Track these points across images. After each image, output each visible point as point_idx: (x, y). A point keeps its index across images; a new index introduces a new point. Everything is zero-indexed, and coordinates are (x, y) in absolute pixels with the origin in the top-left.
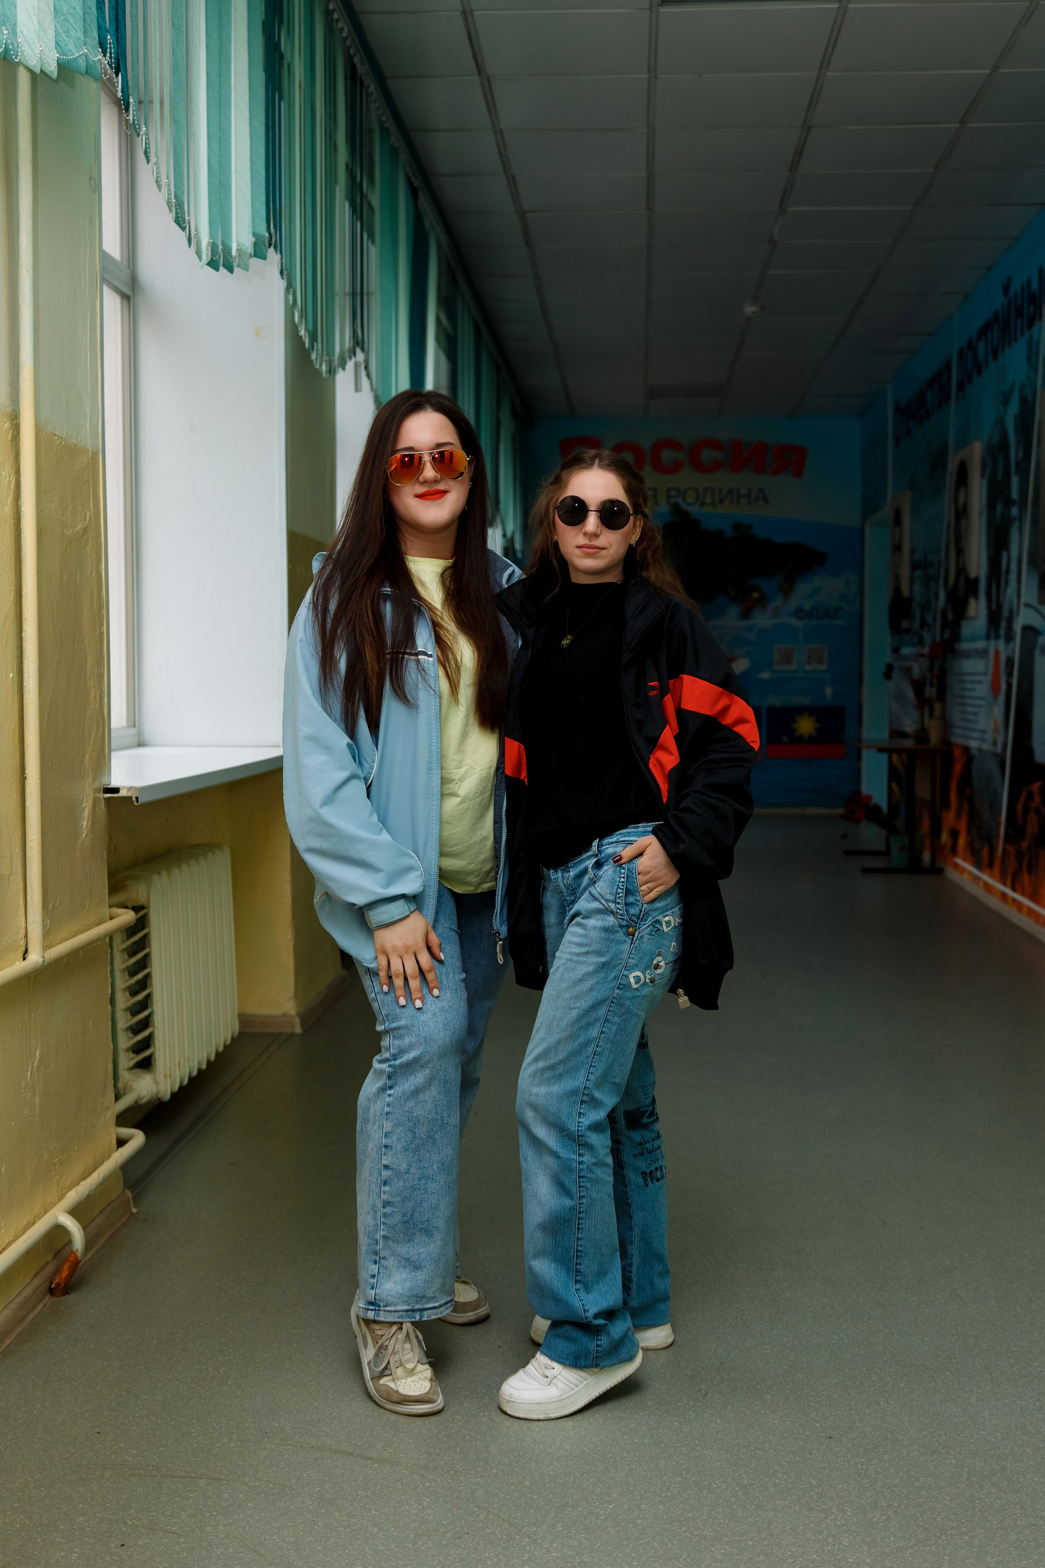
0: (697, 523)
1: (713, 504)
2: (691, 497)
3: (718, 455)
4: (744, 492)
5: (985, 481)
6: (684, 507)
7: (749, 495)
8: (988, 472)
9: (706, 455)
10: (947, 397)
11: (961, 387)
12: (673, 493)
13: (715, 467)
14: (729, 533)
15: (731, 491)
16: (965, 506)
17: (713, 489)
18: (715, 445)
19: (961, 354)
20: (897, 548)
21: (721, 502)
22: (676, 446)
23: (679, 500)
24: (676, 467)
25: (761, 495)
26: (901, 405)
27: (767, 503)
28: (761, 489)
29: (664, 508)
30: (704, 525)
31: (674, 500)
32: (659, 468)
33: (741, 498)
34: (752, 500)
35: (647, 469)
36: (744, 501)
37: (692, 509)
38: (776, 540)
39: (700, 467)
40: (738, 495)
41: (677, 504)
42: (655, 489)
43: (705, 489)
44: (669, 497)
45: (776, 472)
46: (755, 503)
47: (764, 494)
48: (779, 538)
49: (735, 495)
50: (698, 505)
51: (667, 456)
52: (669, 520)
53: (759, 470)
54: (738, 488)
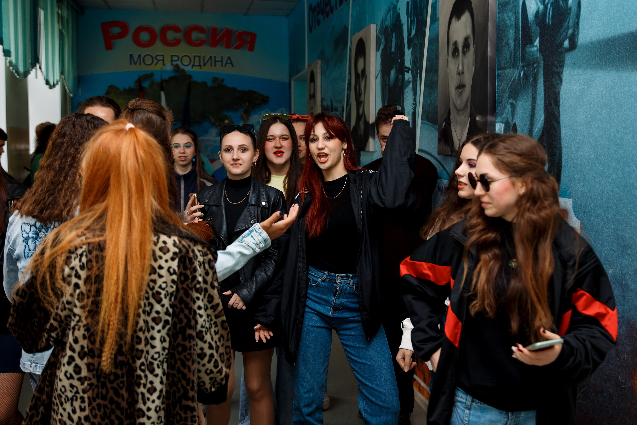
0: (190, 77)
1: (200, 65)
2: (186, 61)
3: (202, 36)
4: (219, 59)
6: (182, 67)
7: (222, 61)
9: (195, 35)
12: (175, 58)
13: (201, 43)
14: (210, 84)
15: (211, 57)
16: (364, 71)
17: (199, 57)
18: (201, 30)
20: (313, 96)
21: (204, 65)
22: (176, 29)
23: (179, 63)
24: (177, 42)
25: (229, 62)
26: (313, 6)
27: (233, 66)
28: (229, 57)
29: (169, 67)
30: (194, 79)
31: (175, 63)
32: (165, 42)
33: (217, 63)
34: (224, 64)
35: (158, 43)
36: (219, 64)
37: (186, 69)
38: (239, 89)
39: (191, 43)
40: (215, 61)
41: (177, 66)
42: (163, 56)
43: (195, 56)
44: (172, 61)
45: (238, 47)
46: (225, 66)
47: (231, 60)
48: (241, 87)
49: (213, 61)
50: (190, 66)
51: (171, 35)
52: (173, 75)
53: (228, 46)
54: (215, 57)
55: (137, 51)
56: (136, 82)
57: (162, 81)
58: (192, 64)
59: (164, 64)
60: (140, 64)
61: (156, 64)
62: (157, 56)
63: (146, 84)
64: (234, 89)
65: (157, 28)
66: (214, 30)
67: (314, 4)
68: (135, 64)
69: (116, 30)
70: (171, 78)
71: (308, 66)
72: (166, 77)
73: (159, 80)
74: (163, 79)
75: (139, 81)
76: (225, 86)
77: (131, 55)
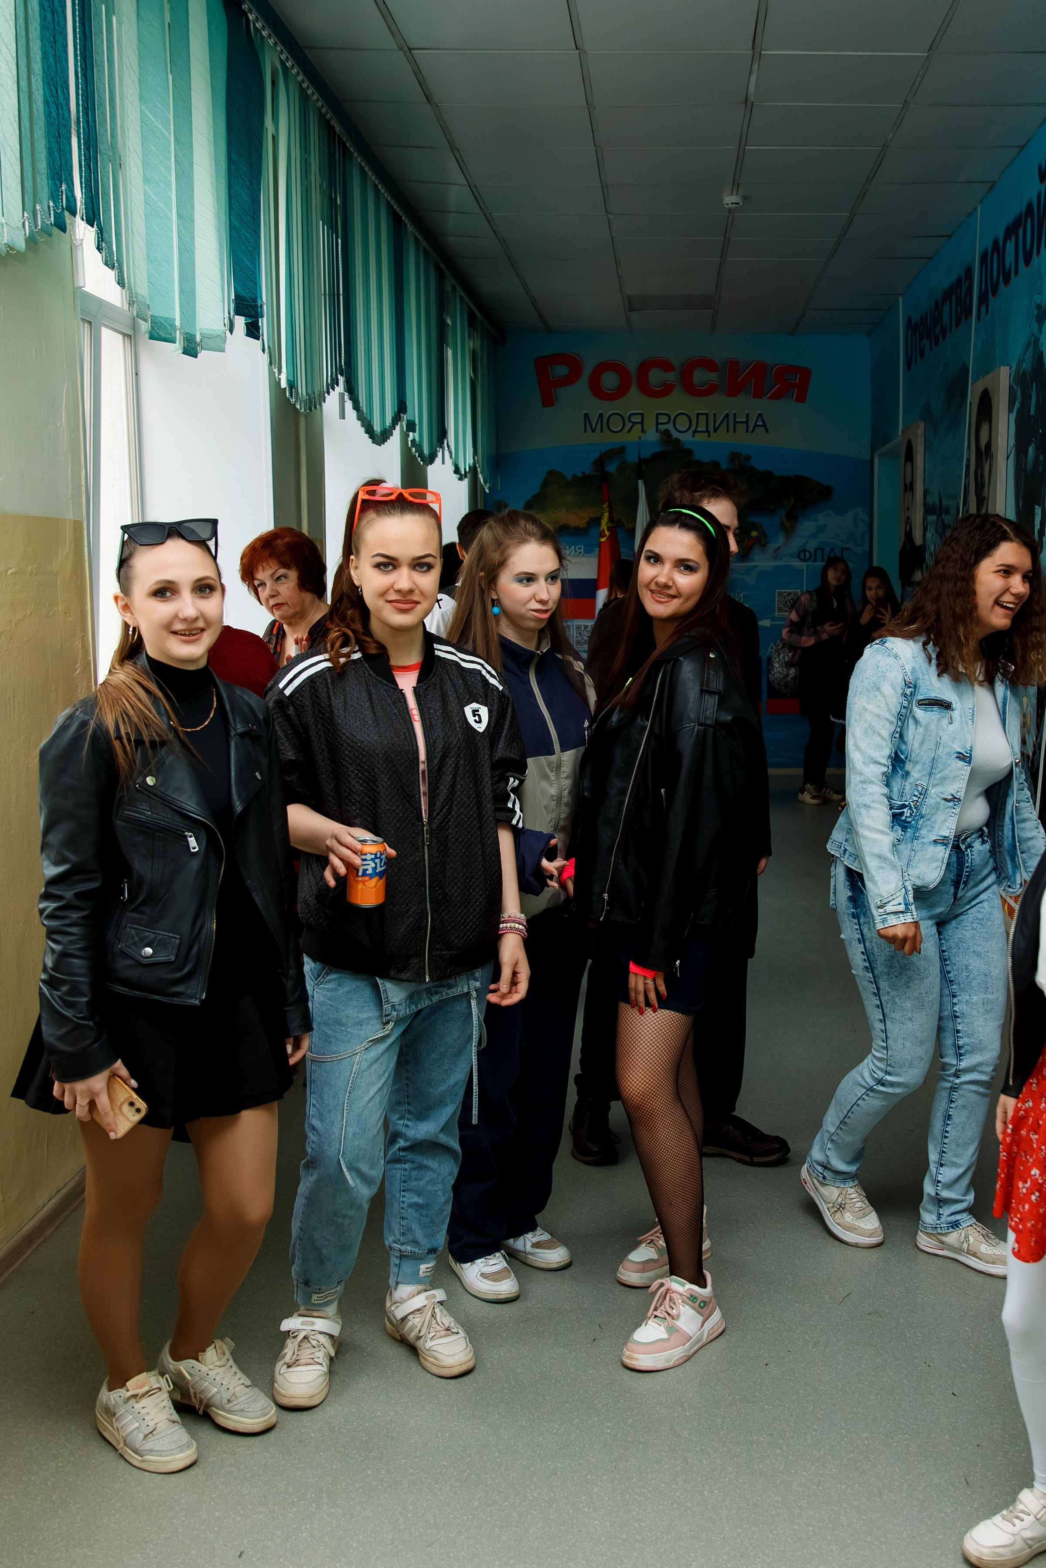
0: (690, 452)
1: (707, 431)
2: (682, 424)
3: (713, 377)
4: (741, 419)
5: (1013, 416)
6: (675, 434)
7: (747, 422)
8: (1017, 405)
9: (700, 376)
10: (969, 312)
11: (983, 299)
12: (663, 419)
13: (710, 390)
14: (724, 465)
15: (727, 416)
16: (988, 445)
17: (707, 415)
18: (709, 365)
19: (984, 258)
20: (909, 487)
21: (715, 430)
22: (666, 366)
23: (670, 427)
24: (666, 390)
25: (760, 423)
26: (913, 321)
27: (767, 431)
28: (760, 415)
29: (652, 436)
30: (697, 456)
31: (662, 427)
32: (647, 390)
33: (738, 425)
34: (751, 429)
35: (634, 391)
36: (741, 428)
37: (683, 438)
38: (777, 473)
39: (691, 390)
40: (735, 422)
41: (667, 432)
42: (642, 414)
43: (698, 414)
44: (658, 424)
45: (776, 396)
46: (753, 431)
47: (763, 421)
48: (779, 470)
49: (731, 422)
50: (690, 433)
51: (656, 377)
52: (659, 449)
53: (758, 394)
54: (735, 414)
55: (597, 407)
56: (595, 463)
57: (642, 461)
58: (693, 429)
59: (643, 431)
60: (602, 431)
61: (629, 431)
62: (631, 415)
63: (611, 468)
64: (769, 474)
65: (632, 366)
66: (734, 365)
67: (915, 319)
68: (593, 431)
69: (561, 370)
70: (656, 456)
71: (903, 431)
72: (647, 454)
73: (636, 460)
74: (642, 457)
75: (600, 462)
76: (752, 468)
77: (586, 416)
